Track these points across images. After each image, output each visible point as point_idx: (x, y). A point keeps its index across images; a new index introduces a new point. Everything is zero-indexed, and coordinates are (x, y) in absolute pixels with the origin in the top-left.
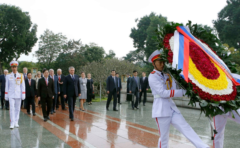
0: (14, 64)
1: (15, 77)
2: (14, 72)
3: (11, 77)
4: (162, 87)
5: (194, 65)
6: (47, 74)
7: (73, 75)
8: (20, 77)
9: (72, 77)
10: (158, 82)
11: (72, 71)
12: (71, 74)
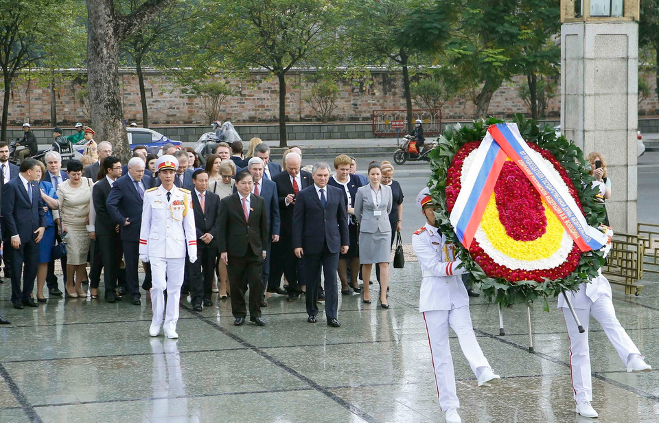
0: (167, 165)
1: (169, 199)
2: (166, 187)
3: (157, 199)
4: (432, 259)
5: (497, 212)
6: (248, 186)
7: (325, 188)
8: (180, 199)
9: (319, 195)
10: (427, 249)
11: (321, 175)
12: (318, 185)
